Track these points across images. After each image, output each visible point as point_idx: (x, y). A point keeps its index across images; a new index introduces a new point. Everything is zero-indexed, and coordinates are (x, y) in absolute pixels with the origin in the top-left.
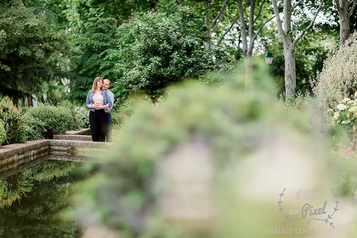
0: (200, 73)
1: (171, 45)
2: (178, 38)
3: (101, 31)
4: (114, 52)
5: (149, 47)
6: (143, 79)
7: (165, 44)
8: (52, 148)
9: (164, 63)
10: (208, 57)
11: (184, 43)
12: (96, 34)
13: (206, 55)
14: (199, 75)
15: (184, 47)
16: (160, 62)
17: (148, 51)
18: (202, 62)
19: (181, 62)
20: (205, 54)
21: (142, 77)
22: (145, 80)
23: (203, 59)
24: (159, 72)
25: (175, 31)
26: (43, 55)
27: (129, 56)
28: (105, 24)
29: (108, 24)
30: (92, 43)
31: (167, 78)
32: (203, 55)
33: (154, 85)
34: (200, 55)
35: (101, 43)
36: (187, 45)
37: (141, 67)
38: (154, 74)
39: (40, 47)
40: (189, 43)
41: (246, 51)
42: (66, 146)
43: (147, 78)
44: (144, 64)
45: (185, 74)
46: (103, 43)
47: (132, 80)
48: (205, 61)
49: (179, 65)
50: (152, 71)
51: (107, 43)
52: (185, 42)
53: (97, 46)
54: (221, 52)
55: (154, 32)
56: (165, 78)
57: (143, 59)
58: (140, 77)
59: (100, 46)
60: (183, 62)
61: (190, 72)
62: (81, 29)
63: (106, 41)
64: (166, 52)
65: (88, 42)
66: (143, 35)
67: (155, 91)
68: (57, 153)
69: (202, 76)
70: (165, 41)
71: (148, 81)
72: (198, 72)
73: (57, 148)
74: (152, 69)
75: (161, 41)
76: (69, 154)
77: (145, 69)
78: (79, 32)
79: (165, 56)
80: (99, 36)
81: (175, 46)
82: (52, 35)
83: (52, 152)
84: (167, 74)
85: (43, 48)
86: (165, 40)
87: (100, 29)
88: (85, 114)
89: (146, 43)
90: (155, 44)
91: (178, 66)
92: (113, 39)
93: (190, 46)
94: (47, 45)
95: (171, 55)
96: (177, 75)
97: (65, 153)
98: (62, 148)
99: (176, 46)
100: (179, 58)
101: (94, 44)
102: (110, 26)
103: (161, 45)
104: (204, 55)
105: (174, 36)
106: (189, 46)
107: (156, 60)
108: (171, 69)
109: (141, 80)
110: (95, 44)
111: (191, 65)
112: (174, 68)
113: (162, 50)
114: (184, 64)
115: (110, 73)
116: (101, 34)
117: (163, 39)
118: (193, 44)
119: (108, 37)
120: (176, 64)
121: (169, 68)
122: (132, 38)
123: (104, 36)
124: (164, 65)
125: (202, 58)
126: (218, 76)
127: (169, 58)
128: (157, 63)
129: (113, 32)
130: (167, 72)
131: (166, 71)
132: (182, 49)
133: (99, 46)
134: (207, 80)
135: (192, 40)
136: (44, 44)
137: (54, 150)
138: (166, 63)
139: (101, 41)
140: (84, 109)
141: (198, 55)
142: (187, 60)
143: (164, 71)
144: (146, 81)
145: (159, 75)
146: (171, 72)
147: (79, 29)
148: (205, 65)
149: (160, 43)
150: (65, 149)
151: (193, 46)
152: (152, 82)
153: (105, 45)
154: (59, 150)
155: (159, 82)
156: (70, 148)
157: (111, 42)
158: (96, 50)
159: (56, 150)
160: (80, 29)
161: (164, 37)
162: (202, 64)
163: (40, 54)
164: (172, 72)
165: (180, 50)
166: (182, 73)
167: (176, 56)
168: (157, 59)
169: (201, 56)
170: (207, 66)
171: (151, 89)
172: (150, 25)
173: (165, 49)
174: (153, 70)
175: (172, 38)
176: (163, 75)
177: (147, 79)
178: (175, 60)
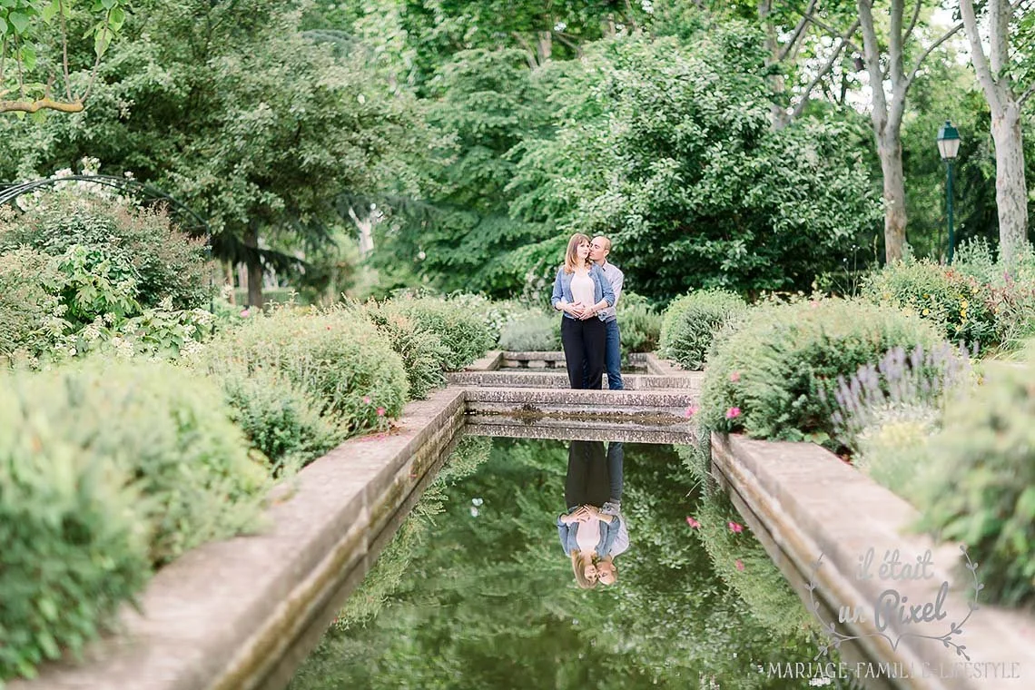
0: (782, 197)
1: (703, 127)
2: (721, 106)
3: (492, 85)
4: (544, 147)
5: (645, 132)
6: (635, 217)
7: (687, 126)
8: (473, 407)
9: (687, 174)
10: (798, 153)
11: (738, 120)
12: (479, 94)
13: (793, 148)
14: (780, 200)
15: (737, 129)
16: (676, 171)
17: (644, 144)
18: (785, 166)
19: (731, 169)
20: (790, 144)
21: (632, 212)
22: (639, 221)
23: (784, 159)
24: (676, 198)
25: (711, 87)
26: (363, 164)
27: (588, 157)
28: (500, 66)
29: (509, 67)
30: (470, 120)
31: (695, 213)
32: (784, 147)
33: (663, 230)
34: (776, 147)
35: (494, 118)
36: (746, 126)
37: (627, 185)
38: (661, 203)
39: (353, 143)
40: (750, 119)
41: (883, 124)
42: (510, 403)
43: (643, 214)
44: (632, 177)
45: (744, 202)
46: (500, 118)
47: (604, 220)
48: (791, 163)
49: (726, 177)
50: (657, 197)
51: (509, 118)
52: (740, 117)
53: (483, 126)
54: (833, 137)
55: (656, 95)
56: (691, 213)
57: (631, 164)
58: (626, 213)
59: (491, 125)
60: (736, 169)
61: (755, 195)
62: (413, 73)
63: (507, 112)
64: (692, 145)
65: (457, 117)
66: (627, 104)
67: (666, 246)
68: (488, 419)
69: (788, 204)
70: (687, 116)
71: (646, 223)
72: (776, 193)
73: (488, 407)
74: (655, 191)
75: (676, 115)
76: (520, 422)
77: (639, 191)
78: (406, 82)
79: (688, 155)
80: (486, 100)
81: (714, 128)
82: (379, 109)
83: (474, 418)
84: (695, 201)
85: (361, 143)
86: (686, 112)
87: (488, 79)
88: (488, 313)
89: (639, 124)
90: (661, 125)
91: (724, 180)
92: (523, 107)
93: (753, 126)
94: (368, 133)
95: (704, 152)
96: (724, 204)
97: (509, 419)
98: (499, 408)
99: (717, 127)
100: (725, 159)
101: (474, 122)
102: (514, 71)
103: (677, 128)
104: (788, 148)
105: (709, 102)
106: (749, 128)
107: (666, 167)
108: (707, 188)
109: (629, 222)
110: (479, 122)
111: (758, 176)
112: (714, 186)
113: (682, 140)
114: (741, 174)
115: (534, 201)
116: (493, 92)
117: (680, 110)
118: (760, 122)
119: (512, 102)
120: (720, 176)
121: (699, 186)
122: (590, 109)
123: (500, 99)
124: (687, 177)
125: (783, 156)
126: (827, 201)
127: (698, 159)
128: (671, 174)
129: (523, 87)
130: (696, 198)
131: (694, 194)
132: (731, 135)
133: (487, 127)
134: (801, 214)
135: (756, 112)
136: (363, 131)
137: (478, 413)
138: (691, 172)
139: (493, 113)
140: (481, 299)
141: (773, 148)
142: (747, 164)
143: (690, 196)
144: (643, 221)
145: (676, 206)
146: (708, 197)
147: (405, 73)
148: (792, 174)
149: (675, 122)
150: (509, 409)
151: (760, 126)
152: (658, 225)
153: (505, 122)
154: (492, 413)
155: (676, 223)
156: (519, 407)
157: (520, 115)
158: (480, 135)
159: (483, 413)
160: (409, 72)
161: (683, 106)
162: (785, 171)
163: (354, 160)
164: (710, 196)
165: (727, 138)
166: (734, 198)
167: (719, 155)
168: (670, 164)
169: (779, 152)
170: (798, 178)
171: (653, 241)
172: (647, 76)
173: (688, 138)
174: (658, 193)
175: (705, 107)
176: (685, 205)
177: (646, 218)
178: (717, 165)
